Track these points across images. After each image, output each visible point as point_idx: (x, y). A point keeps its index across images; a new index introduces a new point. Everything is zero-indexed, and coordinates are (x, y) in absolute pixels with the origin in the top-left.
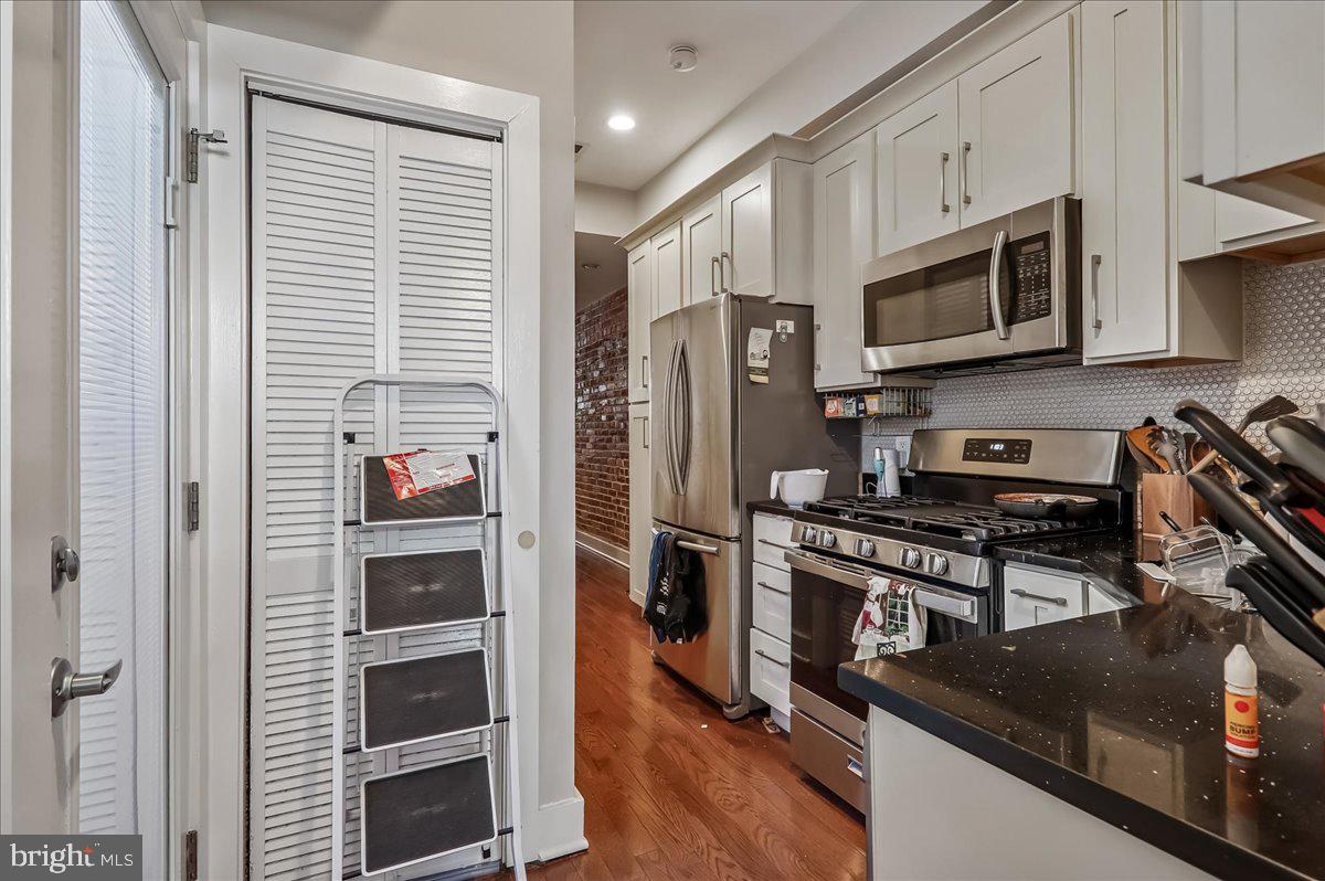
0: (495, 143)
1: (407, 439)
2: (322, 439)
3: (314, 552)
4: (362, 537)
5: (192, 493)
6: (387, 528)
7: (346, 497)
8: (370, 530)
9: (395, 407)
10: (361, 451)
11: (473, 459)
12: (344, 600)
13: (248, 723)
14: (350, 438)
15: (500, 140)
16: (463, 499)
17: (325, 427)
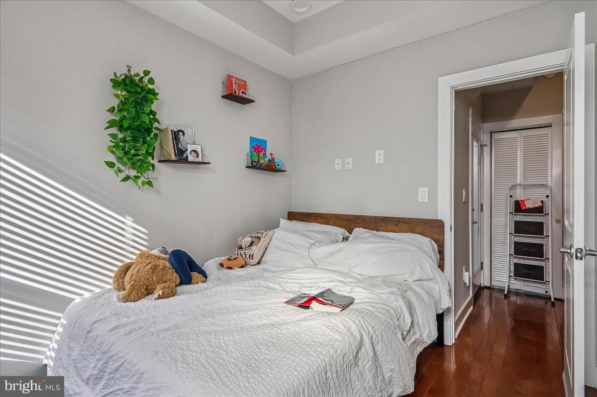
0: (549, 127)
1: (526, 197)
2: (505, 196)
3: (504, 219)
4: (514, 217)
5: (482, 205)
6: (520, 215)
7: (510, 207)
8: (515, 215)
9: (522, 190)
10: (514, 199)
11: (542, 202)
12: (510, 228)
13: (491, 247)
14: (511, 196)
15: (551, 126)
16: (539, 210)
17: (506, 194)
